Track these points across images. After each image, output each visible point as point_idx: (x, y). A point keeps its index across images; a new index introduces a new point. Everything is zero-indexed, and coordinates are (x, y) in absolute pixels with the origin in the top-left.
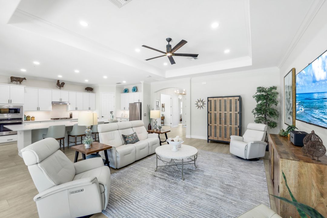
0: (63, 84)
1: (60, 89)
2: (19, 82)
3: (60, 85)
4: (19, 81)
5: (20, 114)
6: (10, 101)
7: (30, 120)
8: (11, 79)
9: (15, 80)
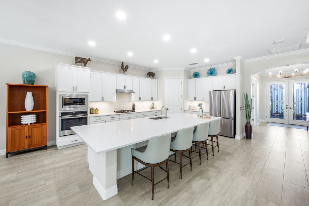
0: (127, 67)
1: (124, 73)
2: (83, 64)
3: (124, 68)
4: (84, 62)
5: (85, 105)
6: (75, 89)
7: (94, 113)
8: (76, 60)
9: (79, 61)
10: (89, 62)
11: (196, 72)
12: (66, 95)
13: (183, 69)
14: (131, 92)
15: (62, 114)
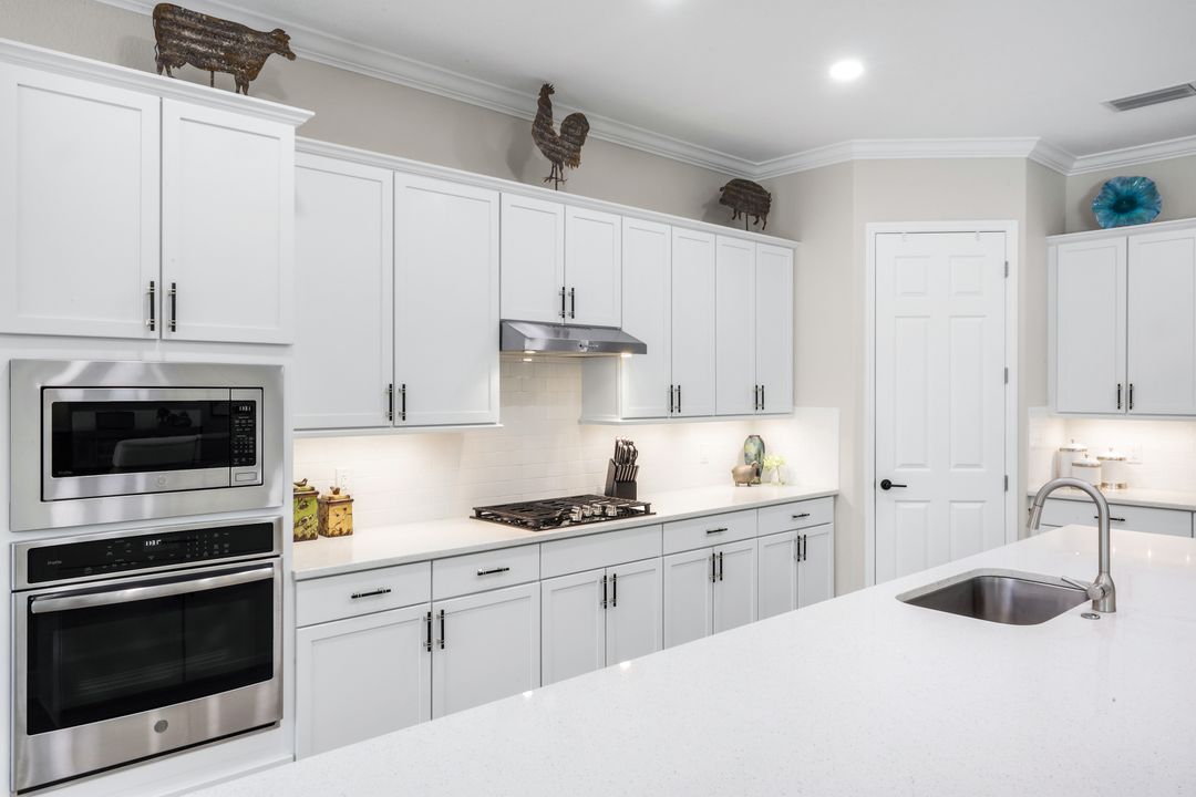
1: (555, 180)
2: (227, 81)
3: (559, 132)
4: (229, 61)
5: (256, 468)
6: (162, 306)
7: (313, 537)
8: (159, 34)
9: (192, 52)
10: (275, 60)
11: (1129, 174)
12: (61, 366)
13: (1023, 147)
14: (614, 344)
15: (44, 563)
